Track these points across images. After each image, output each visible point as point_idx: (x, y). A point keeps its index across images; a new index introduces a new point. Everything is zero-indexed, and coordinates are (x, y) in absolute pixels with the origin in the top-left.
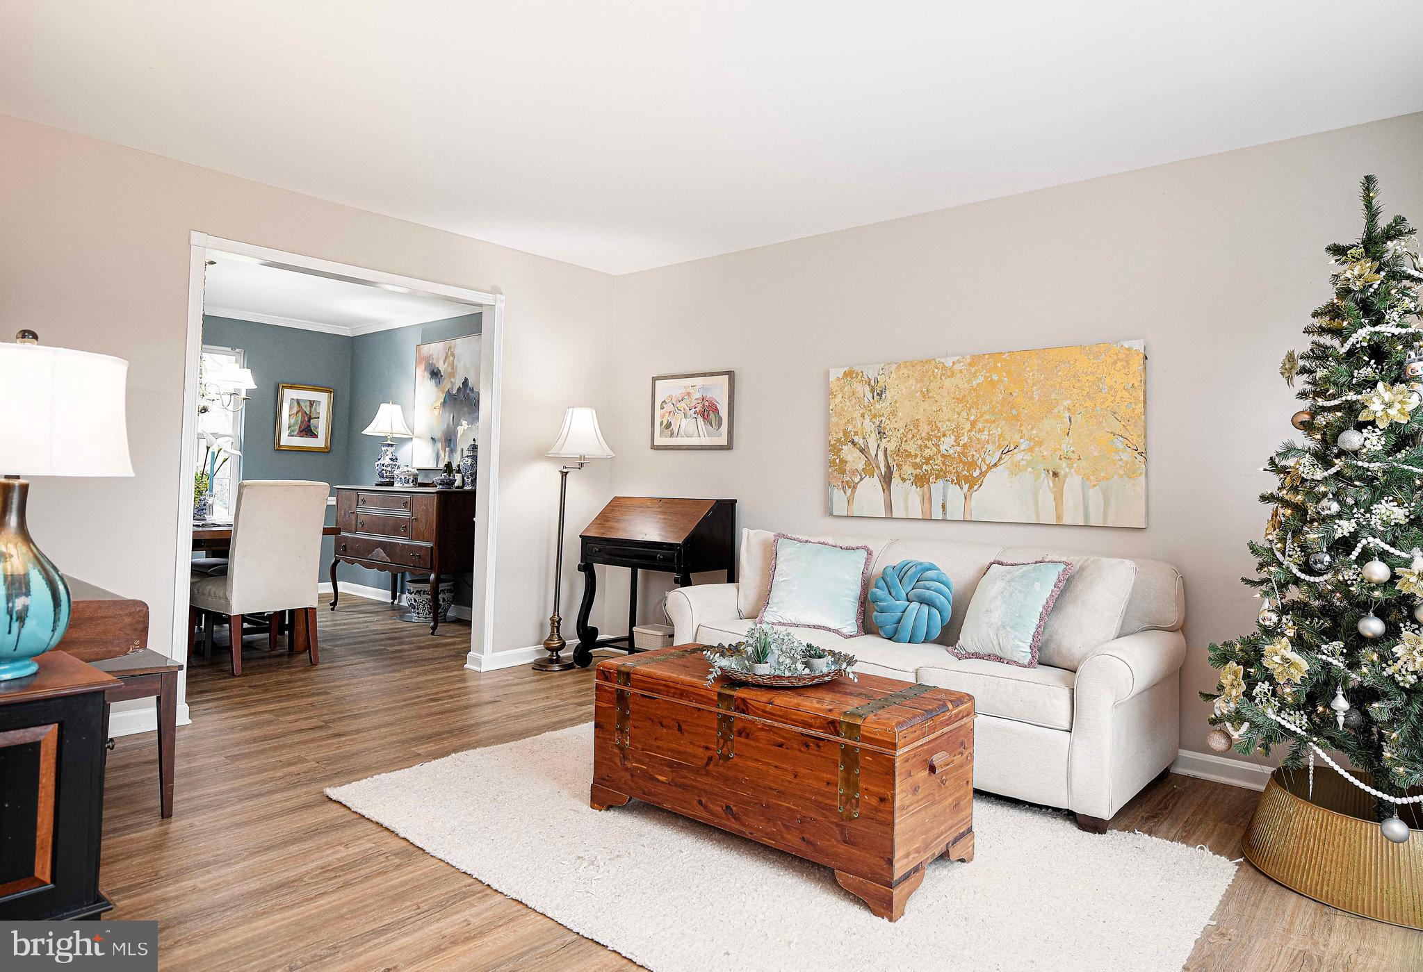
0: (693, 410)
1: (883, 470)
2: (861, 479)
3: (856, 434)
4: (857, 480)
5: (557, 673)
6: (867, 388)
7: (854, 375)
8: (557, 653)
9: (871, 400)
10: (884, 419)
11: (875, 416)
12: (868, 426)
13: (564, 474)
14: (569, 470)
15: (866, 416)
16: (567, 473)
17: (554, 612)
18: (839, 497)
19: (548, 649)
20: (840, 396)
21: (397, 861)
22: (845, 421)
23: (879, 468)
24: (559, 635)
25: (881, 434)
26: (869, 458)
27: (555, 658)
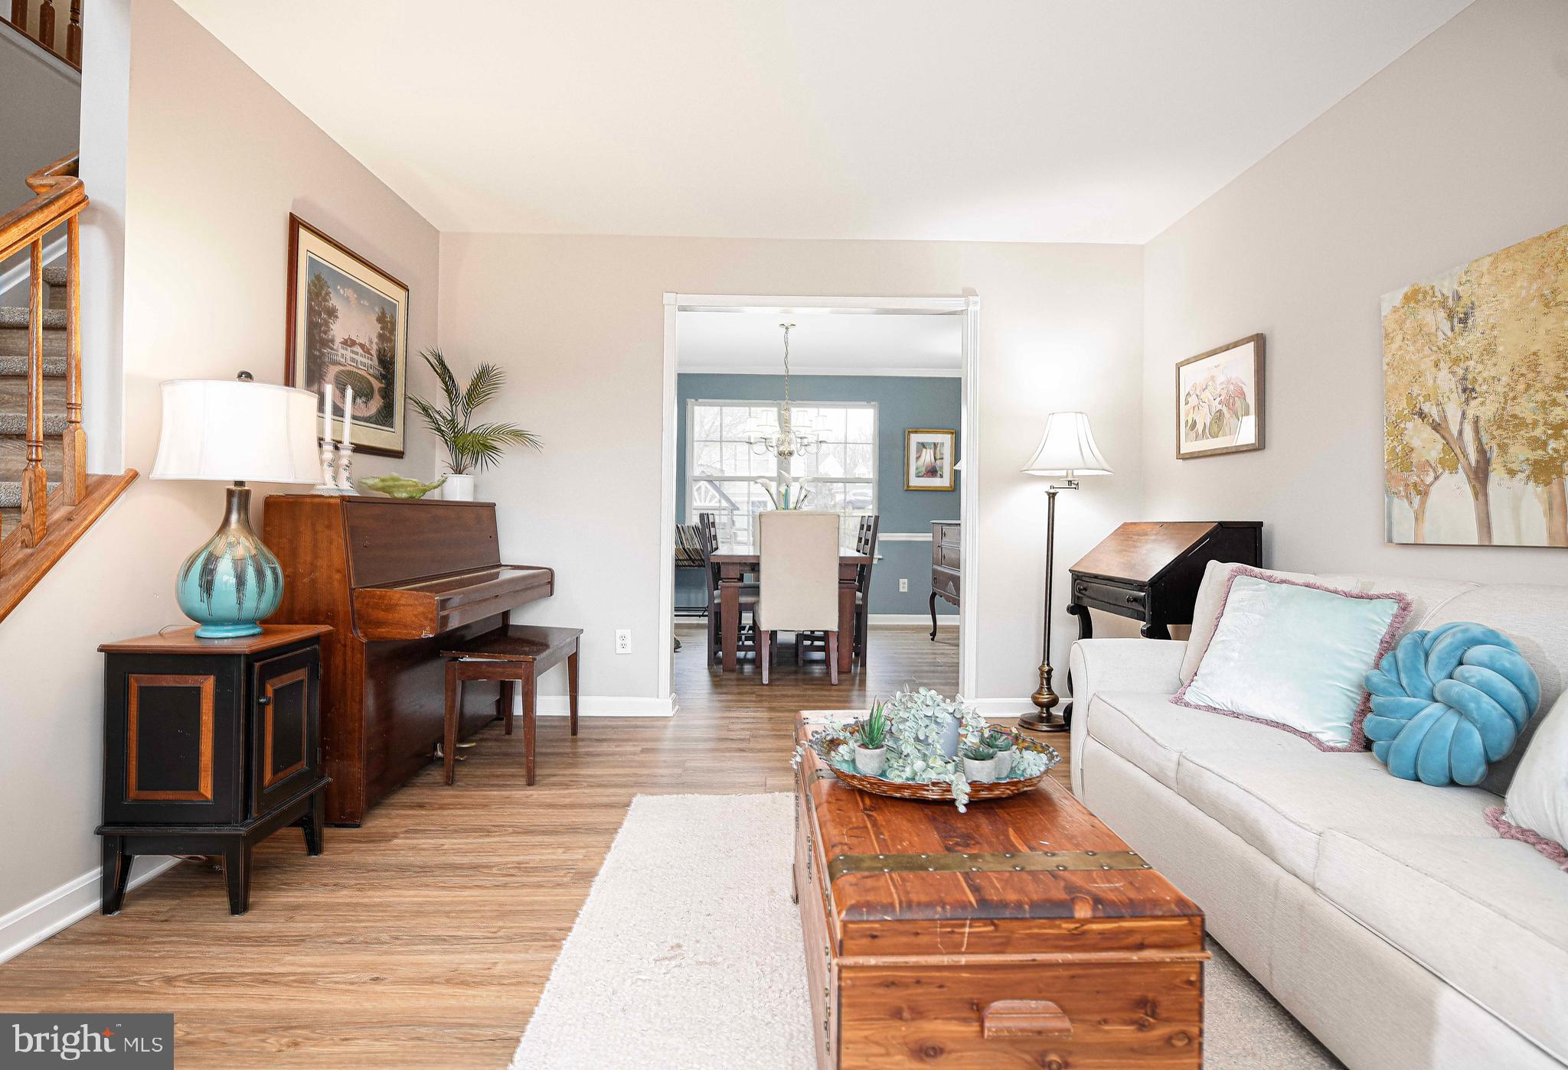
0: (1218, 399)
1: (1473, 457)
2: (1436, 478)
3: (1427, 398)
4: (1429, 479)
5: (1045, 734)
6: (1442, 314)
7: (1420, 296)
8: (1048, 710)
9: (1449, 334)
10: (1471, 363)
11: (1456, 361)
12: (1446, 381)
13: (1052, 496)
14: (1057, 490)
15: (1442, 365)
16: (1054, 495)
17: (1044, 661)
18: (1402, 510)
19: (1038, 704)
20: (1400, 337)
22: (1407, 379)
23: (1466, 456)
24: (1049, 689)
25: (1468, 391)
26: (1447, 436)
27: (1045, 715)
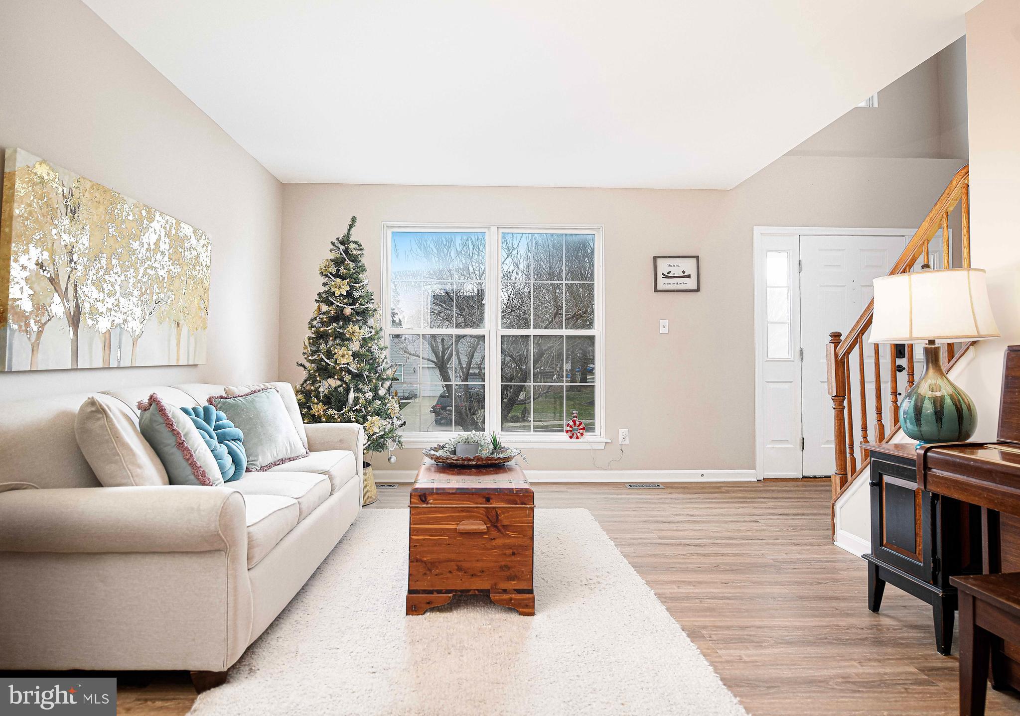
1: (72, 309)
2: (49, 320)
4: (45, 319)
6: (61, 202)
9: (64, 217)
12: (60, 249)
18: (22, 343)
21: (704, 632)
23: (68, 305)
25: (72, 263)
26: (59, 289)
